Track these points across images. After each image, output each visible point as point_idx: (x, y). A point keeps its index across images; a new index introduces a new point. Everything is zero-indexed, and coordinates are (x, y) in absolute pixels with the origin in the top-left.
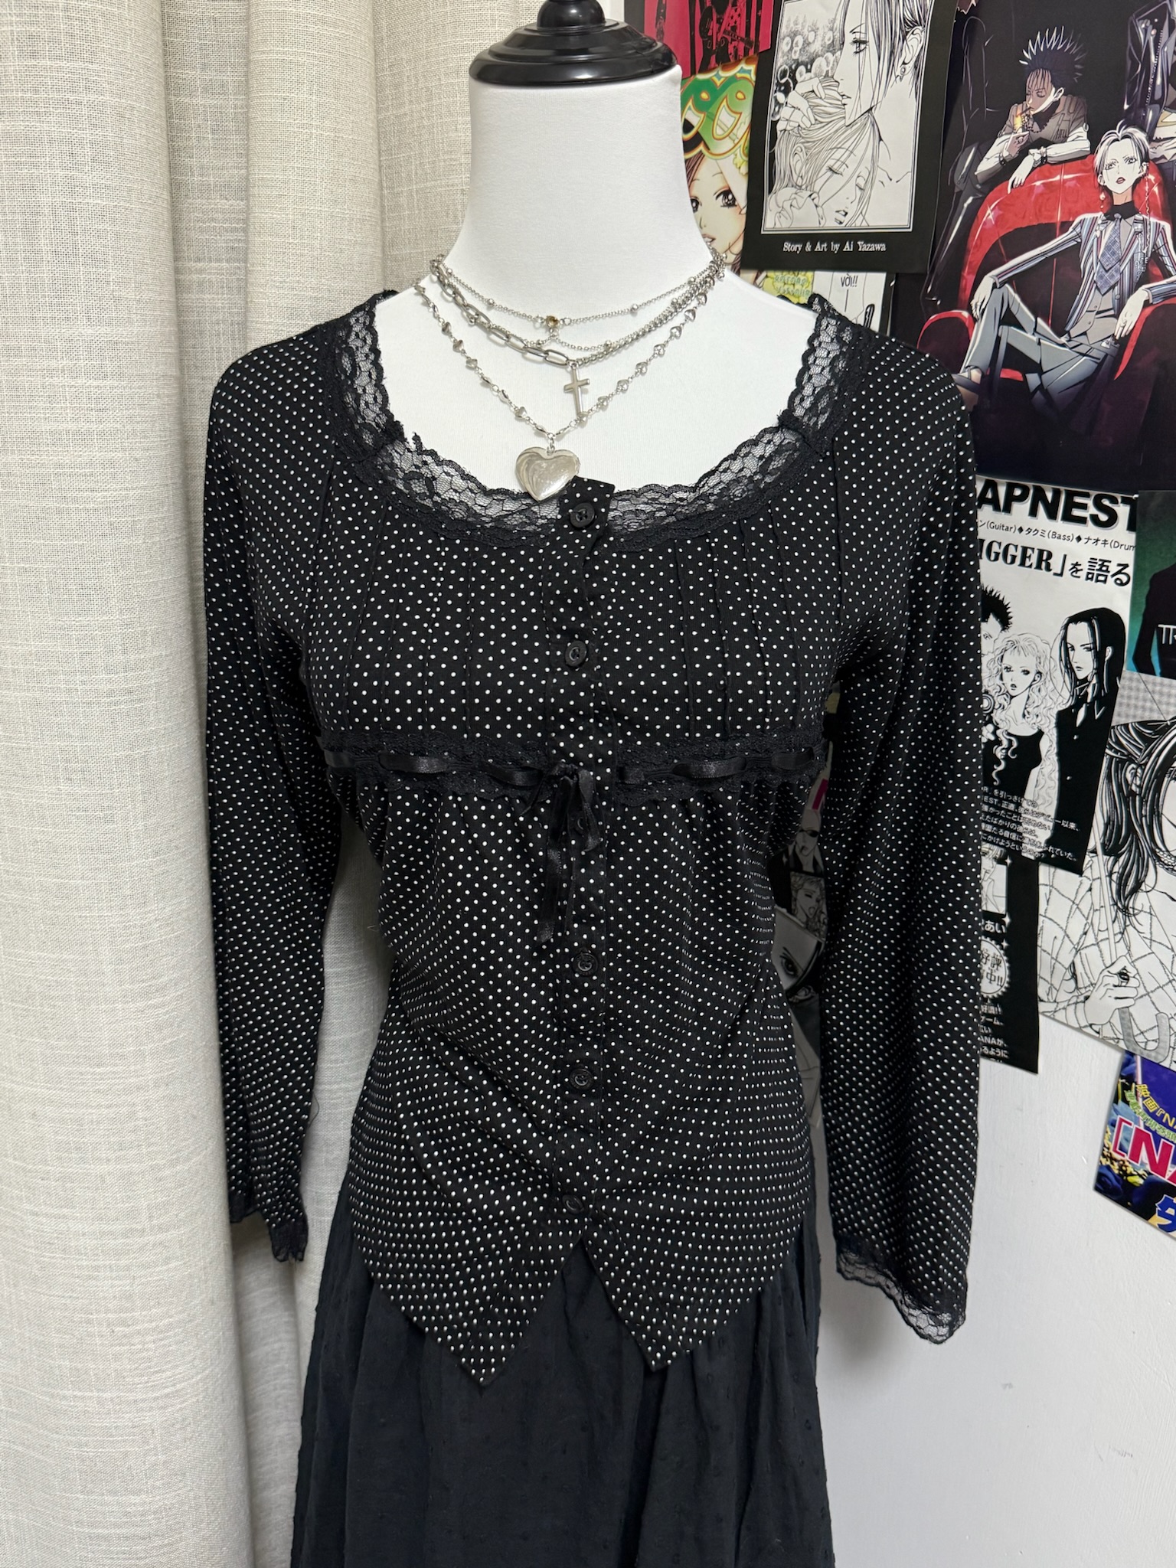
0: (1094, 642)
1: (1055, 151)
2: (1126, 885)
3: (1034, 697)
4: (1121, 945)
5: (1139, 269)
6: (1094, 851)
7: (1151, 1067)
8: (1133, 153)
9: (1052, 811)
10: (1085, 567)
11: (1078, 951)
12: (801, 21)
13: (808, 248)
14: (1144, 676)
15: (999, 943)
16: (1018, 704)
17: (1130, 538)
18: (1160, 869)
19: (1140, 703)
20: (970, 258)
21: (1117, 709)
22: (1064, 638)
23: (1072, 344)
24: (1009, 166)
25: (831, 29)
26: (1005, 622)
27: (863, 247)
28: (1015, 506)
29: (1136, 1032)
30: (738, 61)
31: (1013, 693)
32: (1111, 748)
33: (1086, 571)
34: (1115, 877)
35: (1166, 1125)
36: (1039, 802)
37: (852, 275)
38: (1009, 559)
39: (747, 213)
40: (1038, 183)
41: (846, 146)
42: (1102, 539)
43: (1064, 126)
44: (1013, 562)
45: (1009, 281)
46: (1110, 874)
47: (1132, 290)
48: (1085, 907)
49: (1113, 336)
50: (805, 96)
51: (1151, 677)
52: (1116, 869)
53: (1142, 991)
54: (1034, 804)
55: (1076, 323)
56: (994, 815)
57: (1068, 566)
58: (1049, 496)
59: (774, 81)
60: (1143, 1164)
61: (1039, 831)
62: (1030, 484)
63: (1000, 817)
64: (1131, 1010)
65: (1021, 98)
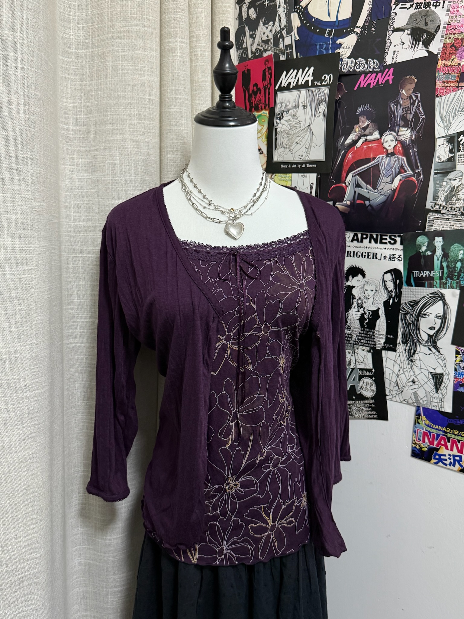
0: (393, 279)
1: (369, 138)
2: (411, 353)
3: (375, 298)
4: (412, 372)
5: (397, 170)
6: (399, 344)
7: (426, 410)
8: (393, 138)
9: (384, 333)
10: (388, 257)
11: (398, 376)
12: (284, 99)
13: (290, 166)
14: (410, 287)
15: (372, 378)
16: (371, 301)
17: (401, 247)
18: (421, 346)
19: (409, 296)
20: (344, 168)
21: (402, 298)
22: (383, 279)
23: (379, 192)
24: (355, 142)
25: (295, 102)
26: (364, 276)
27: (308, 166)
28: (364, 241)
29: (419, 399)
30: (262, 110)
31: (368, 297)
32: (402, 310)
33: (388, 258)
34: (407, 351)
35: (432, 428)
36: (380, 331)
37: (305, 174)
38: (363, 257)
39: (268, 156)
40: (365, 147)
41: (302, 136)
42: (392, 248)
43: (371, 131)
44: (365, 257)
45: (358, 174)
46: (405, 350)
47: (396, 176)
48: (398, 362)
49: (391, 189)
50: (287, 121)
51: (412, 288)
52: (407, 348)
53: (420, 385)
54: (379, 331)
55: (379, 186)
56: (366, 337)
57: (383, 257)
58: (375, 236)
59: (275, 117)
60: (426, 443)
61: (381, 340)
62: (369, 234)
63: (368, 337)
64: (417, 392)
65: (358, 123)
